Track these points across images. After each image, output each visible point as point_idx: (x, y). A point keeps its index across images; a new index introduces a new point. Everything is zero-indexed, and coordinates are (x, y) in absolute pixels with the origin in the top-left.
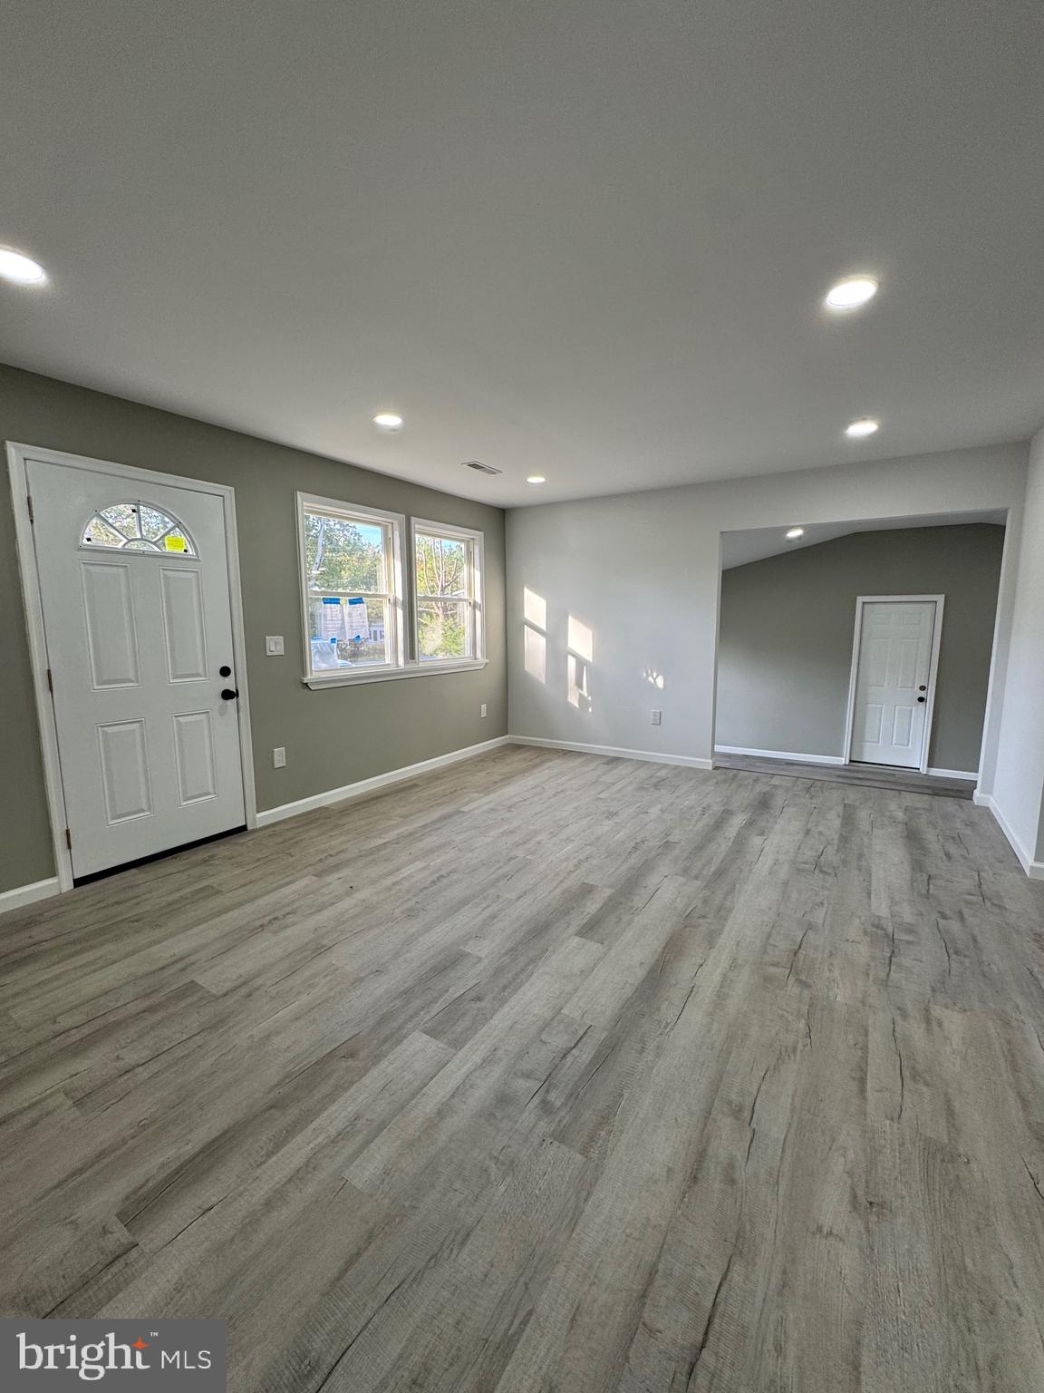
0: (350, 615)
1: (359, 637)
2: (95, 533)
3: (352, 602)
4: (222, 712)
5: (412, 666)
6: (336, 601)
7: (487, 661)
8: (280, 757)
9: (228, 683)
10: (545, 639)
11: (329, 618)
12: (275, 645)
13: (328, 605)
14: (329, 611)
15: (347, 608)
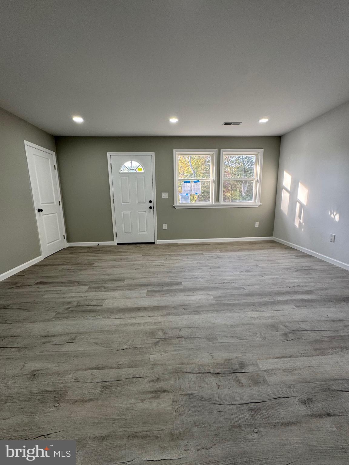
0: (194, 186)
1: (197, 193)
2: (123, 170)
3: (194, 182)
4: (149, 212)
5: (218, 204)
6: (189, 182)
7: (261, 204)
8: (165, 226)
9: (151, 205)
10: (289, 195)
11: (186, 187)
12: (165, 195)
13: (186, 183)
14: (186, 185)
15: (193, 184)
